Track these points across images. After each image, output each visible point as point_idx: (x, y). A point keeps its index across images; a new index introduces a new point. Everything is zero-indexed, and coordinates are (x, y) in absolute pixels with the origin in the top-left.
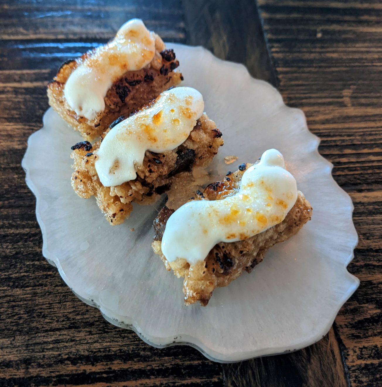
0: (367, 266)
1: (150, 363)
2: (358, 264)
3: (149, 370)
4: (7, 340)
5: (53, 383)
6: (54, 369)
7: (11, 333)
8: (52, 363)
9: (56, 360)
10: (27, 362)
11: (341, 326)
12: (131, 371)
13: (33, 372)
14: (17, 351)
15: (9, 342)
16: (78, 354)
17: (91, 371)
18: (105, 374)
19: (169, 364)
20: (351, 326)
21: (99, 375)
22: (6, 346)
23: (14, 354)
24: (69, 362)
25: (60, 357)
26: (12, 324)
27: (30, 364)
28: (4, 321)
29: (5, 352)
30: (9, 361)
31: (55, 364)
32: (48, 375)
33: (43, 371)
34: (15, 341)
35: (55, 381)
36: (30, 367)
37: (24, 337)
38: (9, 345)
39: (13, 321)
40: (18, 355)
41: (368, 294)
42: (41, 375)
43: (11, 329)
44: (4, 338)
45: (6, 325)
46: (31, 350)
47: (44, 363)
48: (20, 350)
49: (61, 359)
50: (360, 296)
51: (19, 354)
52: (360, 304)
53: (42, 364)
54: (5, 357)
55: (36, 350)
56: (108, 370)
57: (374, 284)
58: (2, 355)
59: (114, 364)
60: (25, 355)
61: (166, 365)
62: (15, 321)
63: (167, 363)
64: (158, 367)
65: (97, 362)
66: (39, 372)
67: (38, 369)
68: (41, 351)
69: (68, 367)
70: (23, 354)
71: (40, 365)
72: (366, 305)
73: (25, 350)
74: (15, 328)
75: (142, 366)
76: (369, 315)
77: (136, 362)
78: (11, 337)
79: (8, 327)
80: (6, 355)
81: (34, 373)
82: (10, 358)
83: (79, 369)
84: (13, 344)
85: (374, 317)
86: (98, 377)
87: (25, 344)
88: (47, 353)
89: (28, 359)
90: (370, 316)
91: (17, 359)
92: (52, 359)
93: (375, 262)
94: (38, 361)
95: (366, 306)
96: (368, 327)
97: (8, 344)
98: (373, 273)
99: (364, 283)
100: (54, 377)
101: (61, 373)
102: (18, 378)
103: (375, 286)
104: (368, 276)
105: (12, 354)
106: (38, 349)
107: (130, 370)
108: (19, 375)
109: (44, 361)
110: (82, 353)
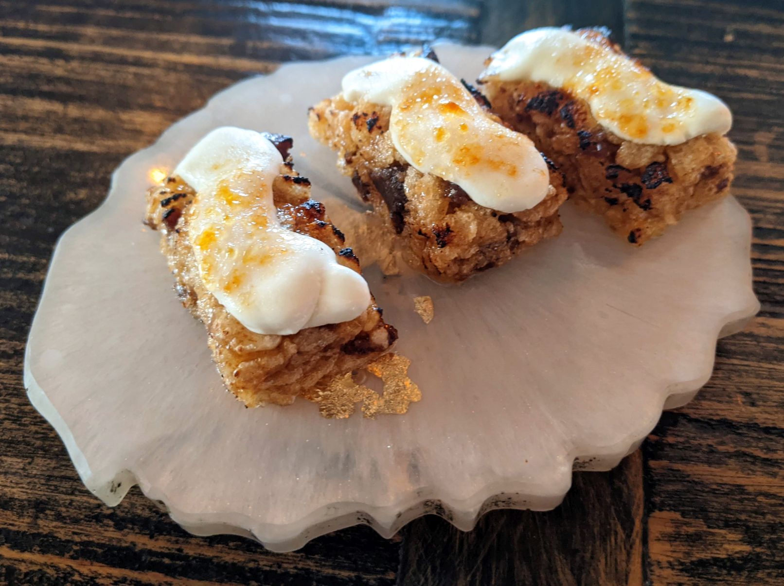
0: (739, 455)
1: (257, 556)
2: (721, 448)
3: (251, 569)
4: (19, 460)
5: (72, 553)
6: (82, 530)
7: (30, 450)
8: (82, 517)
9: (90, 513)
10: (39, 507)
11: (659, 562)
12: (217, 563)
13: (45, 526)
14: (29, 483)
15: (21, 465)
16: (131, 512)
17: (145, 547)
18: (167, 557)
19: (292, 566)
20: (681, 567)
21: (157, 557)
22: (13, 471)
23: (23, 488)
24: (111, 523)
25: (98, 511)
26: (36, 436)
27: (43, 511)
28: (25, 428)
29: (9, 481)
30: (10, 498)
31: (85, 521)
32: (68, 538)
33: (62, 528)
34: (32, 466)
35: (76, 551)
36: (41, 515)
37: (49, 461)
38: (20, 471)
39: (39, 430)
40: (29, 491)
41: (731, 510)
42: (56, 535)
43: (32, 443)
44: (16, 456)
45: (26, 435)
46: (53, 488)
47: (68, 514)
48: (35, 483)
49: (100, 513)
50: (712, 512)
51: (31, 489)
52: (709, 527)
53: (64, 515)
54: (6, 490)
55: (61, 489)
56: (176, 552)
57: (749, 494)
58: (3, 486)
59: (190, 543)
60: (40, 493)
61: (285, 565)
62: (42, 431)
63: (288, 563)
64: (271, 566)
65: (161, 534)
66: (55, 529)
67: (54, 524)
68: (70, 492)
69: (106, 531)
70: (36, 492)
71: (59, 517)
72: (723, 532)
73: (43, 484)
74: (38, 443)
75: (240, 560)
76: (724, 552)
77: (232, 549)
78: (27, 457)
79: (27, 439)
80: (9, 487)
81: (45, 528)
82: (14, 493)
83: (125, 538)
84: (27, 470)
85: (734, 559)
86: (154, 561)
87: (48, 473)
88: (78, 498)
89: (42, 502)
90: (728, 555)
91: (25, 497)
92: (84, 510)
93: (759, 451)
94: (60, 509)
95: (720, 534)
96: (719, 575)
97: (19, 469)
98: (750, 472)
99: (727, 487)
100: (76, 544)
101: (91, 539)
102: (15, 532)
103: (750, 497)
104: (738, 475)
105: (19, 488)
106: (65, 488)
107: (215, 560)
108: (19, 527)
109: (68, 511)
110: (139, 512)
